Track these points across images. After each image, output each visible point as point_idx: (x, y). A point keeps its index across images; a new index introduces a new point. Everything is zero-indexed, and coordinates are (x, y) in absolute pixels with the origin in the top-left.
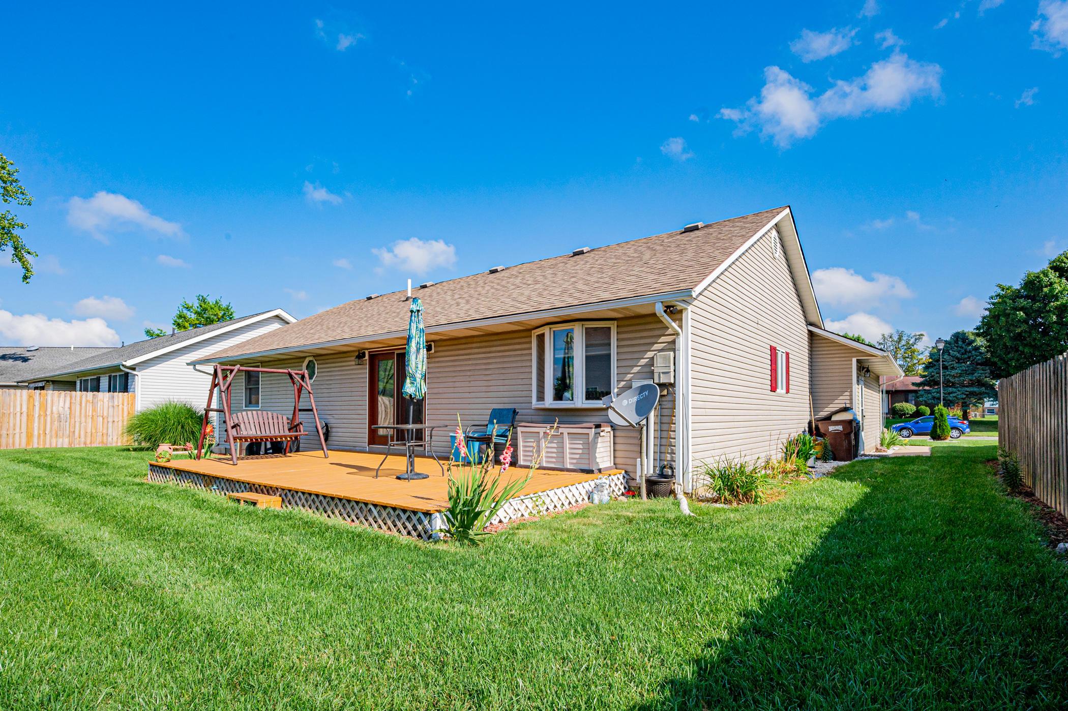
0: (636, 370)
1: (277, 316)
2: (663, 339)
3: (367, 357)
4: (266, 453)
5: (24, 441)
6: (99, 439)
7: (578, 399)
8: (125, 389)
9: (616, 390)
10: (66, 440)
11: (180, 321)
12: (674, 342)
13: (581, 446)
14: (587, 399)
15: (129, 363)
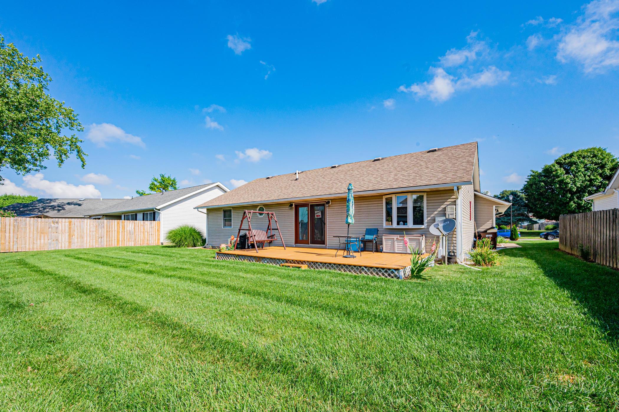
0: (436, 213)
1: (217, 186)
2: (449, 200)
3: (294, 206)
4: (248, 248)
5: (116, 243)
6: (146, 242)
7: (410, 225)
8: (154, 220)
9: (426, 221)
10: (133, 243)
11: (152, 186)
12: (455, 201)
13: (415, 244)
14: (414, 224)
15: (158, 208)
